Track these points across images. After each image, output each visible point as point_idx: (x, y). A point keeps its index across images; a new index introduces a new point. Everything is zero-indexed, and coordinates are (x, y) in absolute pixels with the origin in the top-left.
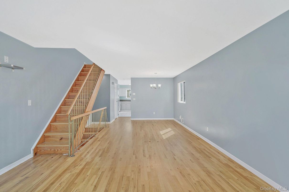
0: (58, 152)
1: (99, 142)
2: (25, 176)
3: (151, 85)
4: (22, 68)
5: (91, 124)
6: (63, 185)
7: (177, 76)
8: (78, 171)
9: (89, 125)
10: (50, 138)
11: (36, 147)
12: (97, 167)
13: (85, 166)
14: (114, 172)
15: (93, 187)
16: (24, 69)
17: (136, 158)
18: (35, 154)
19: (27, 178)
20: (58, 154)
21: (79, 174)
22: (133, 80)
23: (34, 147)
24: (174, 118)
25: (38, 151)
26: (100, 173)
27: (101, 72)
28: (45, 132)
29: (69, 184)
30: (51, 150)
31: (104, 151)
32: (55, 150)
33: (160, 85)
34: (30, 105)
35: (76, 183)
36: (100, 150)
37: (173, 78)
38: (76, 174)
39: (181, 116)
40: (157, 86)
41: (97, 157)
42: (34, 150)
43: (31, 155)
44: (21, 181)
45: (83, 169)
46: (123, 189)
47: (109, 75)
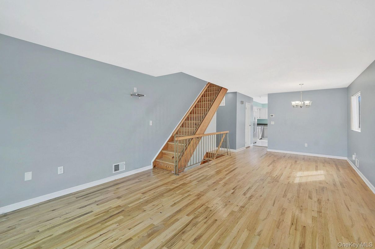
0: (169, 168)
1: (209, 168)
2: (140, 180)
3: (294, 103)
4: (144, 96)
5: (215, 149)
6: (155, 194)
7: (350, 85)
8: (172, 187)
9: (213, 150)
10: (165, 155)
11: (155, 161)
12: (189, 189)
13: (180, 185)
14: (198, 198)
15: (174, 203)
16: (145, 96)
17: (233, 193)
18: (154, 166)
19: (140, 181)
20: (168, 170)
21: (171, 190)
22: (271, 96)
23: (153, 160)
24: (348, 157)
25: (157, 164)
26: (186, 195)
27: (220, 91)
28: (163, 149)
29: (159, 195)
30: (164, 166)
31: (205, 178)
32: (166, 167)
33: (307, 102)
34: (151, 125)
35: (164, 196)
36: (203, 175)
37: (345, 88)
38: (169, 189)
39: (355, 153)
40: (304, 103)
41: (196, 181)
42: (154, 163)
43: (151, 167)
44: (136, 182)
45: (177, 187)
46: (195, 215)
47: (235, 93)
